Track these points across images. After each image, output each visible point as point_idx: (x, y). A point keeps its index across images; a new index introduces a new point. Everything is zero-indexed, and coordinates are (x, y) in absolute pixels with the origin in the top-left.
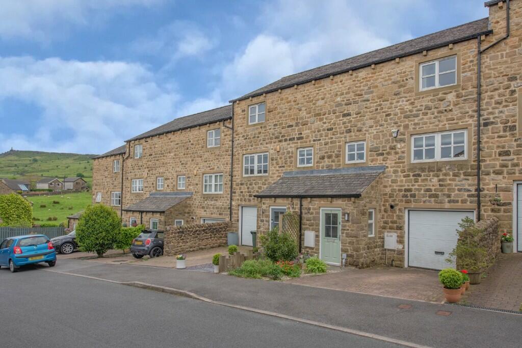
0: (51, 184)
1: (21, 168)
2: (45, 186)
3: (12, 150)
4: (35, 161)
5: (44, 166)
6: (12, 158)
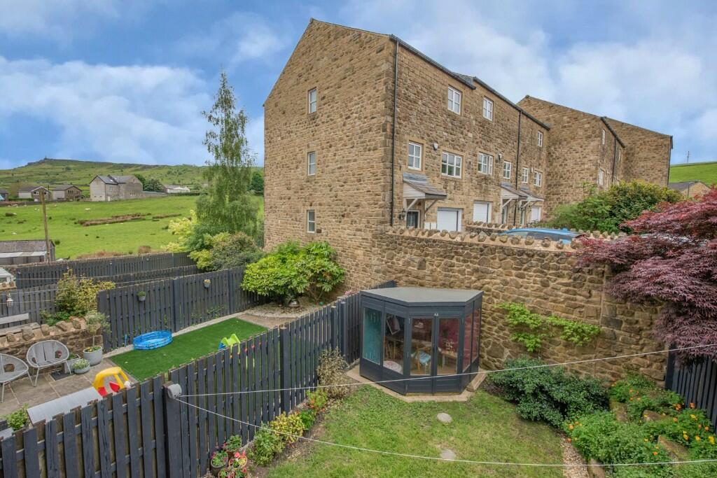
0: (35, 193)
1: (51, 176)
2: (28, 195)
3: (46, 159)
4: (68, 169)
5: (77, 175)
6: (46, 166)
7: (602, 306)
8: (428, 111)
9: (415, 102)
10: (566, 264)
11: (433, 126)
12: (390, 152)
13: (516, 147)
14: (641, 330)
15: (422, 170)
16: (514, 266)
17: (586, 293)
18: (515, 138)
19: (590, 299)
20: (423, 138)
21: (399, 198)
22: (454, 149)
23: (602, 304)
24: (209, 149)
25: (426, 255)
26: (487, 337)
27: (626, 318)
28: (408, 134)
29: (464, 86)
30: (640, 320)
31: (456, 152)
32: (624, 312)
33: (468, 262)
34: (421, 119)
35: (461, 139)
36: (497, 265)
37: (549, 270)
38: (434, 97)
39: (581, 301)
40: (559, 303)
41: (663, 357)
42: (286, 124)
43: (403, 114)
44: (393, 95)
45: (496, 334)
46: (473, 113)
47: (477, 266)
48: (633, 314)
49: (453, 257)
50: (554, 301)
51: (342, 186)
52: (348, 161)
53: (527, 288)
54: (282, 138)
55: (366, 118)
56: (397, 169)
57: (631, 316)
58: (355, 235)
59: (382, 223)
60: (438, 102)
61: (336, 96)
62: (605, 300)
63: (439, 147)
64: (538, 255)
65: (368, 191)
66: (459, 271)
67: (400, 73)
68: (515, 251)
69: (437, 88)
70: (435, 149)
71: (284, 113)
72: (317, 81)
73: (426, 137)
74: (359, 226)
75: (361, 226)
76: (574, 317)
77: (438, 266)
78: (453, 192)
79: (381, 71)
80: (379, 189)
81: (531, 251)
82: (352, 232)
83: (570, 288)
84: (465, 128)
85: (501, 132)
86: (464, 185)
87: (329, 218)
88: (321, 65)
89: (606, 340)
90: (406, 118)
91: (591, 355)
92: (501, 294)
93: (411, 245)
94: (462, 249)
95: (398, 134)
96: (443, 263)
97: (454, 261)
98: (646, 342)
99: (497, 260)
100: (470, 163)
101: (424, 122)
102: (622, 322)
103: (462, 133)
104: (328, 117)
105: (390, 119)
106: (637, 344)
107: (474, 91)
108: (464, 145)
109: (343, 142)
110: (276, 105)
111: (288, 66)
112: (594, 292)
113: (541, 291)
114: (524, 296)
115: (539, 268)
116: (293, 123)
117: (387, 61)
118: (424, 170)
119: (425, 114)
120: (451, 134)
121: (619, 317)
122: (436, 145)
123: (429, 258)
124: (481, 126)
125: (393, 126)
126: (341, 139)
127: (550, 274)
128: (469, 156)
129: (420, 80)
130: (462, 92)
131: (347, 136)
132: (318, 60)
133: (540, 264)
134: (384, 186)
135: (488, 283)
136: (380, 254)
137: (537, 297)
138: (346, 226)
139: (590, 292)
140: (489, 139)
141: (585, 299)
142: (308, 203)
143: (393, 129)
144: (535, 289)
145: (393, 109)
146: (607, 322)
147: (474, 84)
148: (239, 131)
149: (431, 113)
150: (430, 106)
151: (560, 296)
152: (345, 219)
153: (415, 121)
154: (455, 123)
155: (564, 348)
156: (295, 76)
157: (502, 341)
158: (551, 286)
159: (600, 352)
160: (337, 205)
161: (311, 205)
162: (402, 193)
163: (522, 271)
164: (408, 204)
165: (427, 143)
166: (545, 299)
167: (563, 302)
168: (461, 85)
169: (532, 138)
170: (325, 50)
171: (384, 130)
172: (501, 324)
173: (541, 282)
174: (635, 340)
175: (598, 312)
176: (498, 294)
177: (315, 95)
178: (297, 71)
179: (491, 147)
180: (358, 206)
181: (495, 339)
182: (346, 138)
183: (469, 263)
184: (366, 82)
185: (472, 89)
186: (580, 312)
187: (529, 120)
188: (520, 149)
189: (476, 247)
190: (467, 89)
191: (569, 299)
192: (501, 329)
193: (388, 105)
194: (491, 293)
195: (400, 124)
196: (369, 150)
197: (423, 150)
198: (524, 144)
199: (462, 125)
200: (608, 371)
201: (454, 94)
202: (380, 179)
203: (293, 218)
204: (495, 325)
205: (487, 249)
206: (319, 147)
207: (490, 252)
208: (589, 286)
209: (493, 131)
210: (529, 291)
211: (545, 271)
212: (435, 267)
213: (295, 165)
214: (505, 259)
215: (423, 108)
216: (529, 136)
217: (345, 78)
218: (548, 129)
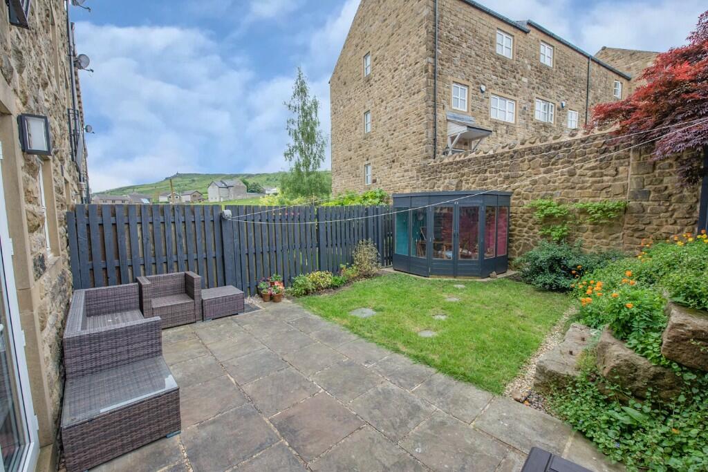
1: (182, 187)
6: (178, 179)
7: (629, 181)
8: (473, 53)
9: (458, 45)
10: (592, 148)
11: (480, 69)
12: (432, 92)
13: (585, 96)
14: (670, 195)
15: (468, 111)
16: (542, 164)
17: (613, 172)
18: (584, 86)
19: (617, 177)
20: (468, 80)
21: (443, 136)
22: (505, 92)
23: (629, 178)
24: (290, 134)
25: (463, 175)
26: (517, 240)
27: (653, 187)
28: (452, 75)
29: (515, 30)
30: (669, 185)
31: (507, 96)
32: (652, 181)
33: (500, 171)
34: (466, 62)
35: (513, 84)
36: (526, 167)
37: (575, 158)
38: (480, 40)
39: (608, 182)
40: (586, 189)
41: (695, 219)
42: (347, 93)
43: (446, 56)
44: (434, 38)
45: (526, 235)
46: (528, 58)
47: (508, 173)
48: (662, 181)
49: (486, 170)
50: (581, 188)
51: (393, 134)
52: (397, 110)
53: (554, 182)
54: (344, 107)
55: (410, 65)
56: (440, 108)
57: (659, 184)
58: (403, 176)
59: (426, 158)
60: (485, 45)
61: (386, 54)
62: (632, 173)
63: (487, 90)
64: (565, 146)
65: (414, 133)
66: (492, 183)
67: (442, 16)
68: (543, 148)
69: (483, 31)
70: (482, 92)
71: (345, 84)
72: (370, 46)
73: (471, 79)
74: (406, 167)
75: (408, 167)
76: (601, 199)
77: (473, 184)
78: (505, 136)
79: (423, 17)
80: (422, 127)
81: (558, 143)
82: (401, 174)
83: (596, 171)
84: (518, 73)
85: (564, 79)
86: (518, 130)
87: (382, 167)
88: (373, 30)
89: (634, 215)
90: (448, 60)
91: (618, 234)
92: (530, 195)
93: (450, 169)
94: (494, 160)
95: (440, 74)
96: (477, 179)
97: (488, 174)
98: (676, 207)
99: (526, 162)
100: (525, 108)
101: (469, 64)
102: (650, 191)
103: (515, 77)
104: (380, 75)
105: (431, 60)
106: (667, 211)
107: (528, 34)
108: (517, 90)
109: (392, 94)
110: (339, 79)
111: (347, 40)
112: (621, 169)
113: (568, 182)
114: (552, 190)
115: (566, 159)
116: (352, 90)
117: (428, 5)
118: (470, 111)
119: (470, 56)
120: (501, 78)
121: (647, 188)
122: (483, 88)
123: (465, 177)
124: (538, 71)
125: (435, 66)
126: (390, 92)
127: (577, 162)
128: (524, 102)
129: (464, 23)
130: (513, 36)
131: (396, 87)
132: (371, 26)
133: (567, 154)
134: (427, 124)
135: (519, 187)
136: (423, 186)
137: (565, 188)
138: (396, 170)
139: (616, 170)
140: (548, 86)
141: (612, 178)
142: (365, 159)
143: (435, 70)
144: (562, 180)
145: (434, 51)
146: (635, 197)
147: (528, 28)
148: (313, 115)
149: (477, 55)
150: (476, 49)
151: (587, 182)
152: (396, 163)
153: (459, 63)
154: (506, 67)
155: (591, 233)
156: (354, 47)
157: (531, 240)
158: (578, 174)
159: (628, 229)
160: (389, 153)
161: (368, 160)
162: (446, 131)
163: (550, 167)
164: (452, 141)
165: (473, 85)
166: (572, 188)
167: (590, 187)
168: (512, 28)
169: (605, 87)
170: (377, 14)
171: (427, 71)
172: (530, 224)
173: (568, 172)
174: (664, 208)
175: (625, 188)
176: (527, 195)
177: (369, 59)
178: (354, 43)
179: (552, 93)
180: (405, 149)
181: (525, 239)
182: (395, 90)
183: (501, 173)
184: (410, 32)
185: (526, 32)
186: (606, 192)
187: (601, 67)
188: (590, 98)
189: (506, 155)
190: (519, 32)
191: (595, 182)
192: (531, 229)
193: (429, 47)
194: (521, 196)
195: (442, 65)
196: (414, 94)
197: (468, 92)
198: (595, 94)
199: (514, 70)
200: (636, 246)
201: (504, 37)
202: (423, 118)
203: (354, 175)
204: (525, 227)
205: (516, 154)
206: (373, 105)
207: (519, 157)
208: (615, 163)
209: (553, 78)
210: (557, 184)
211: (572, 160)
212: (470, 184)
213: (354, 128)
214: (534, 158)
215: (468, 50)
216: (603, 85)
217: (392, 35)
218: (628, 79)
